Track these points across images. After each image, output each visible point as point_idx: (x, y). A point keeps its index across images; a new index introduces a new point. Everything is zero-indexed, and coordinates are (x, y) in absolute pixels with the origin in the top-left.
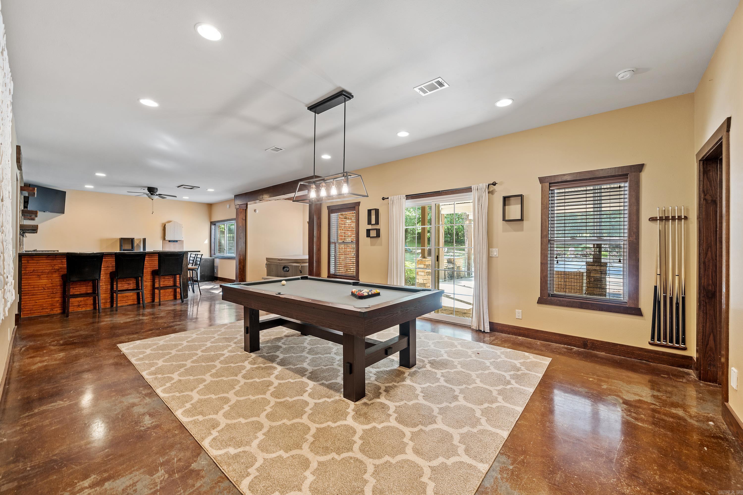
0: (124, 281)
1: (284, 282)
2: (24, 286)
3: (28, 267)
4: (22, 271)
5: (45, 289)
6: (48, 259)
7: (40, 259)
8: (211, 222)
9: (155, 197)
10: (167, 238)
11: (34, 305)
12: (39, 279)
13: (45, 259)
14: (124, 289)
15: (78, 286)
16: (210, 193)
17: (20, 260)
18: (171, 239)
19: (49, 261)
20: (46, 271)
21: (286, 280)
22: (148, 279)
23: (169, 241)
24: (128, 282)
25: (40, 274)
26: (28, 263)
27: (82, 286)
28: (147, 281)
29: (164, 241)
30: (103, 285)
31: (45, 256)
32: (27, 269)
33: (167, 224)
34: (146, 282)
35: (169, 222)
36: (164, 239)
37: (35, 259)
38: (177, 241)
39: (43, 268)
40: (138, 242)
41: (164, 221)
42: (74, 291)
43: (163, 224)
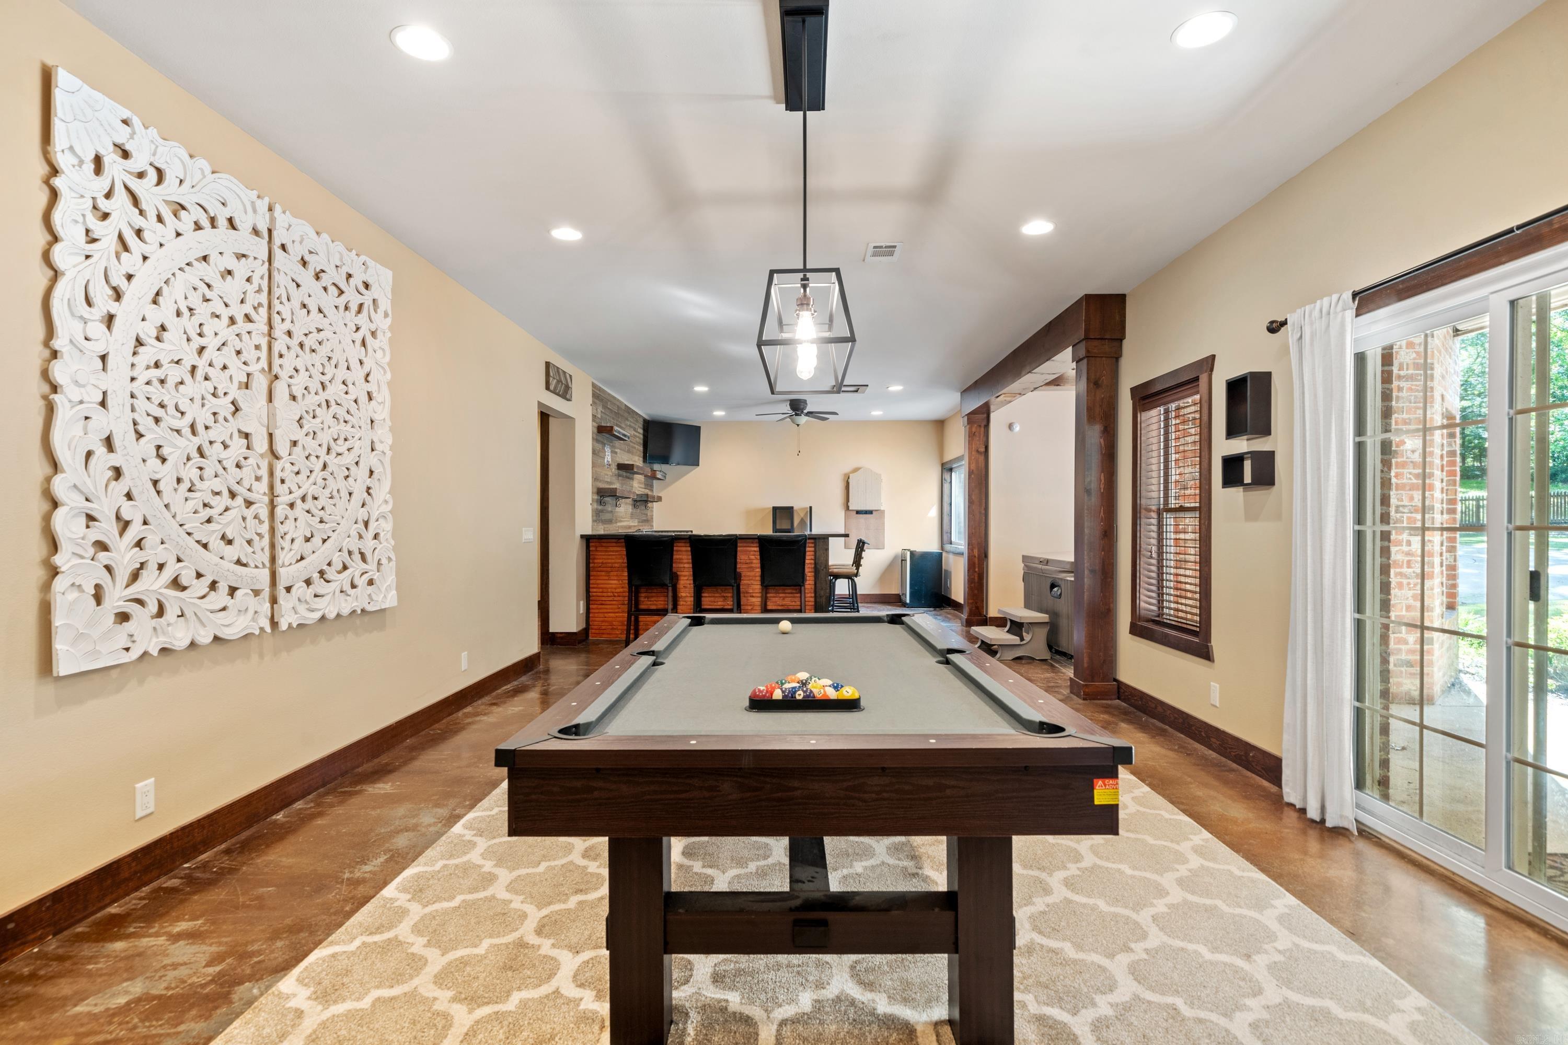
0: (718, 593)
1: (785, 625)
2: (593, 588)
3: (597, 557)
4: (589, 563)
5: (615, 596)
6: (618, 544)
7: (609, 545)
8: (943, 465)
9: (803, 419)
10: (853, 506)
11: (603, 621)
12: (607, 578)
13: (614, 544)
14: (718, 607)
15: (654, 594)
16: (896, 397)
17: (588, 547)
18: (859, 509)
19: (618, 549)
20: (616, 565)
21: (793, 621)
22: (757, 591)
23: (858, 512)
24: (725, 595)
25: (609, 569)
26: (596, 551)
27: (659, 594)
28: (754, 595)
29: (848, 512)
30: (687, 596)
31: (614, 540)
32: (596, 561)
33: (851, 475)
34: (753, 597)
35: (856, 470)
36: (847, 508)
37: (604, 545)
38: (870, 512)
39: (613, 561)
40: (802, 515)
41: (847, 469)
42: (649, 603)
43: (845, 475)
